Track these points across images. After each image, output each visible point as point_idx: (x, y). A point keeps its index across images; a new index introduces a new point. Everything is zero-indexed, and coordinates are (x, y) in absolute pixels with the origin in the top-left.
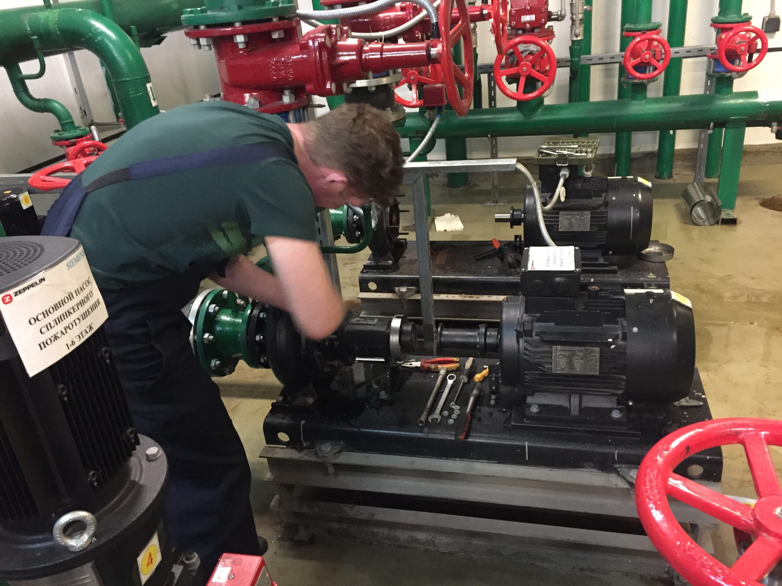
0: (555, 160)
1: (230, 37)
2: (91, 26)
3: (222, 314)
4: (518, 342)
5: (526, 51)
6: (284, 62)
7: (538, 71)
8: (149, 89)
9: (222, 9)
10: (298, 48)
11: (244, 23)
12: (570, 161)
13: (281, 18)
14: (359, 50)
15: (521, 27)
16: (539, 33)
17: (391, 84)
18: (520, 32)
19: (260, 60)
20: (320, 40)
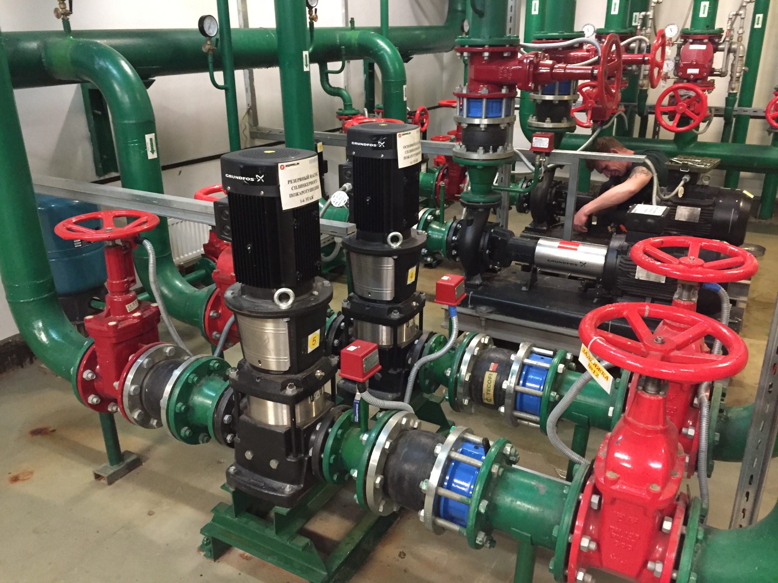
0: (680, 167)
1: (481, 53)
2: (377, 44)
3: (434, 224)
4: (617, 258)
5: (685, 95)
6: (508, 70)
7: (693, 112)
8: (404, 89)
9: (479, 37)
10: (517, 62)
11: (490, 46)
12: (690, 168)
13: (511, 45)
14: (552, 67)
15: (686, 77)
16: (701, 83)
17: (570, 100)
18: (685, 81)
19: (494, 67)
20: (532, 59)
